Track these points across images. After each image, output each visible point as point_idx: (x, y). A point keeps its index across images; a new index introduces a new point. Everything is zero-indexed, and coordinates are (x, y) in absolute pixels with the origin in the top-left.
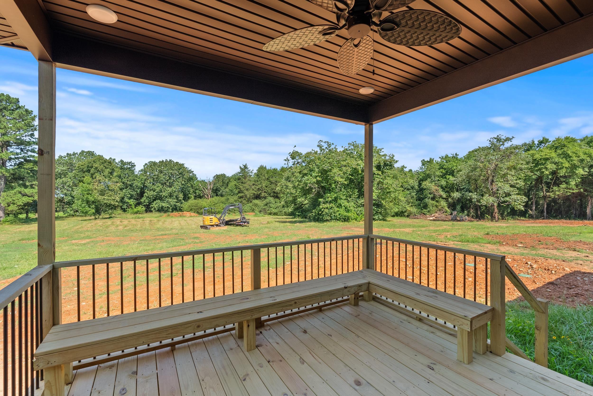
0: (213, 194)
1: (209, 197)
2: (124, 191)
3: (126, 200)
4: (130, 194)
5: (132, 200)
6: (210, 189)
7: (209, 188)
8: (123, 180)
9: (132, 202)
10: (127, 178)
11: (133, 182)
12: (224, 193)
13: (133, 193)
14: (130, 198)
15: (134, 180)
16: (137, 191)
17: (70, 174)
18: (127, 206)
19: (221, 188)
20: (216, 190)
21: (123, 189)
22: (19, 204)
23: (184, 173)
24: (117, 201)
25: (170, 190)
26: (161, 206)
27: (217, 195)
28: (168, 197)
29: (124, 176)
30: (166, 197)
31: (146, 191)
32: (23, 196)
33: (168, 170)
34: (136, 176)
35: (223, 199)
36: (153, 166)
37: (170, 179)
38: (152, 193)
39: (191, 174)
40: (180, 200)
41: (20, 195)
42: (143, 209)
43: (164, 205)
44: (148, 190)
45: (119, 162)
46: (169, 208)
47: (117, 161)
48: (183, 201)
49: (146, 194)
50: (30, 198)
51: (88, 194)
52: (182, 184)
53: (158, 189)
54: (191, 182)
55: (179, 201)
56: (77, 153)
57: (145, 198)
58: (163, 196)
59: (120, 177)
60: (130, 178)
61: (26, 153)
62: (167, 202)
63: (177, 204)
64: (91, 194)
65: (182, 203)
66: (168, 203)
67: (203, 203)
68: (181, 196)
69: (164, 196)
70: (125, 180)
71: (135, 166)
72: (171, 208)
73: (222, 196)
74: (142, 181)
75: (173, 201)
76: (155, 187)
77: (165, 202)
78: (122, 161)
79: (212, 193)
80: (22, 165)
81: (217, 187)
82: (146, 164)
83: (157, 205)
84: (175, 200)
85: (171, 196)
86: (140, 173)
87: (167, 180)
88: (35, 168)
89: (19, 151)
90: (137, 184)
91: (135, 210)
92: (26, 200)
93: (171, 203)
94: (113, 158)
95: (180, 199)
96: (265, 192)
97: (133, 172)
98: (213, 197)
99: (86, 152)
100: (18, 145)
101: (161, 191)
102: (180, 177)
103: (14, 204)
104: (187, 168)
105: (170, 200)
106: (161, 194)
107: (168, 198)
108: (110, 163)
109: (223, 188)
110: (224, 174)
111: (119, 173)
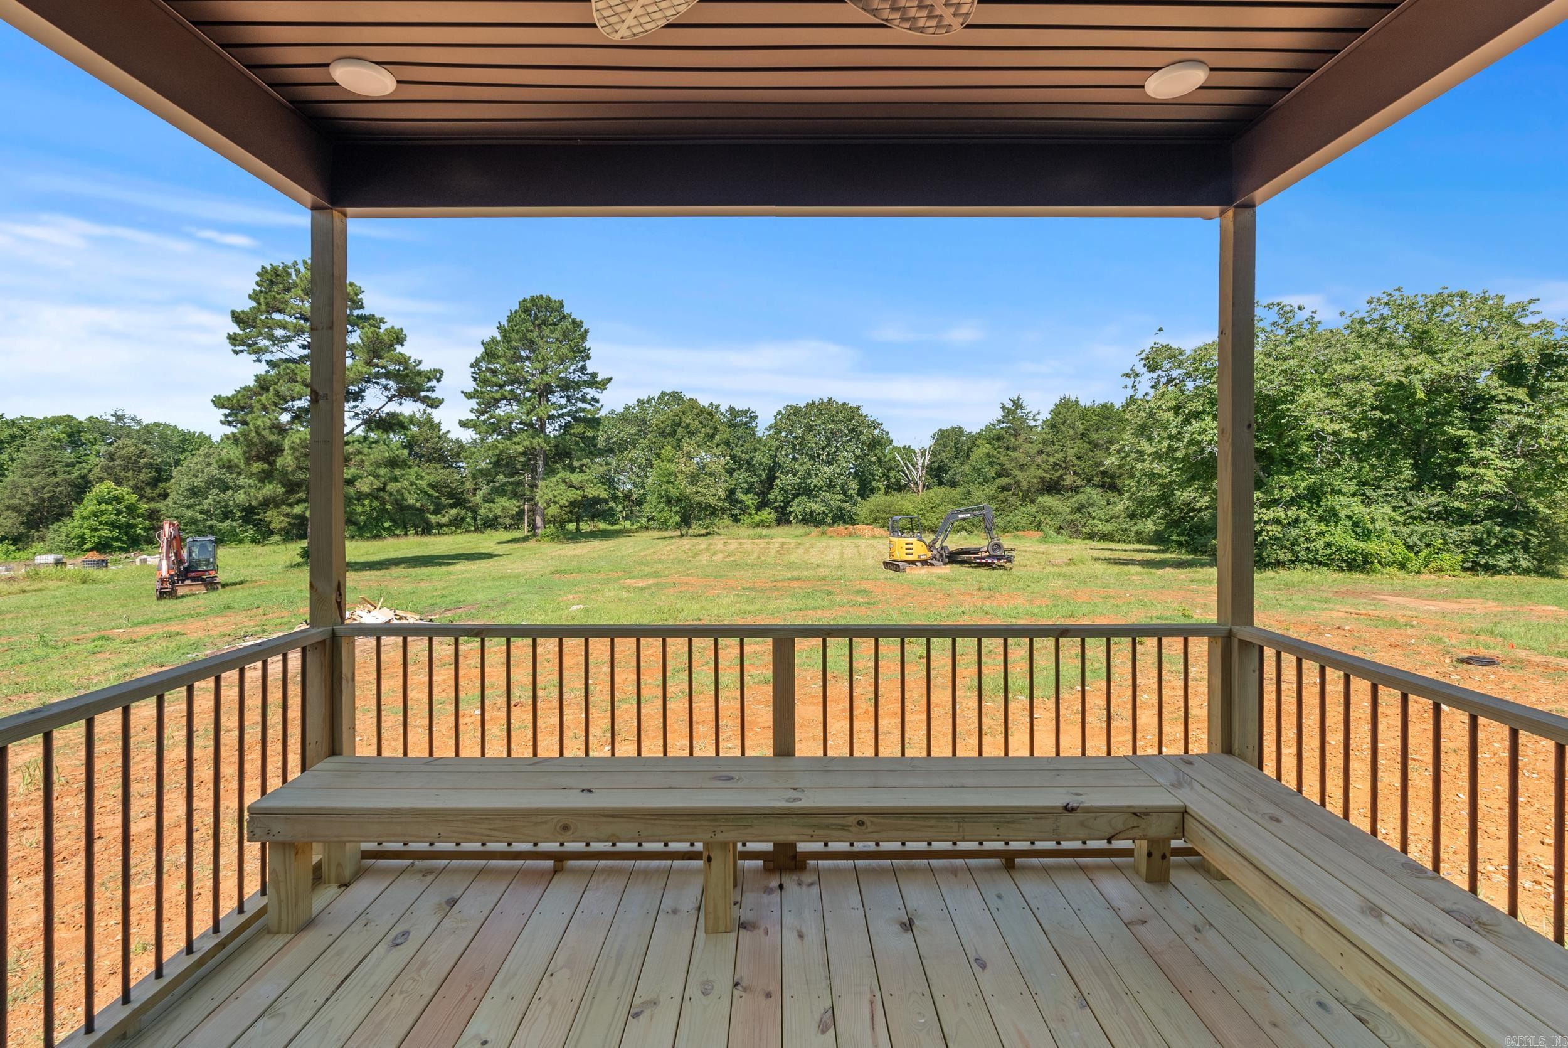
0: (930, 481)
1: (920, 488)
2: (735, 475)
3: (740, 495)
4: (746, 482)
5: (750, 496)
6: (923, 467)
7: (920, 464)
8: (734, 452)
9: (750, 500)
10: (742, 446)
11: (752, 455)
12: (958, 478)
13: (752, 480)
14: (747, 491)
15: (755, 451)
16: (760, 475)
17: (641, 441)
18: (741, 509)
19: (950, 464)
20: (940, 469)
21: (734, 471)
22: (563, 502)
23: (860, 429)
24: (720, 499)
25: (828, 470)
26: (808, 510)
27: (941, 483)
28: (825, 488)
29: (736, 441)
30: (820, 488)
31: (778, 474)
32: (569, 487)
33: (824, 423)
34: (760, 440)
35: (955, 493)
36: (792, 417)
37: (828, 444)
38: (790, 479)
39: (876, 432)
40: (852, 496)
41: (563, 486)
42: (771, 515)
43: (815, 507)
44: (782, 473)
45: (727, 411)
46: (826, 515)
47: (723, 409)
48: (859, 499)
49: (778, 482)
50: (578, 492)
51: (668, 483)
52: (857, 458)
53: (802, 471)
54: (877, 451)
55: (848, 498)
56: (653, 398)
57: (777, 491)
58: (812, 486)
59: (728, 444)
60: (746, 445)
61: (574, 405)
62: (823, 501)
63: (845, 505)
64: (673, 483)
65: (855, 504)
66: (824, 504)
67: (904, 502)
68: (854, 485)
69: (815, 486)
70: (737, 451)
71: (756, 417)
72: (830, 515)
73: (953, 484)
74: (771, 452)
75: (834, 499)
76: (797, 466)
77: (819, 499)
78: (731, 409)
79: (928, 477)
80: (569, 427)
81: (942, 461)
82: (779, 413)
83: (800, 509)
84: (841, 497)
85: (830, 485)
86: (767, 433)
87: (823, 449)
88: (587, 434)
89: (563, 401)
90: (761, 458)
91: (757, 518)
92: (573, 494)
93: (831, 502)
94: (715, 403)
95: (850, 492)
96: (1075, 473)
97: (752, 431)
98: (929, 488)
99: (668, 394)
100: (562, 391)
101: (809, 474)
102: (850, 440)
103: (555, 503)
104: (866, 416)
105: (829, 496)
106: (809, 481)
107: (826, 491)
108: (710, 414)
109: (957, 463)
110: (960, 428)
111: (726, 436)
